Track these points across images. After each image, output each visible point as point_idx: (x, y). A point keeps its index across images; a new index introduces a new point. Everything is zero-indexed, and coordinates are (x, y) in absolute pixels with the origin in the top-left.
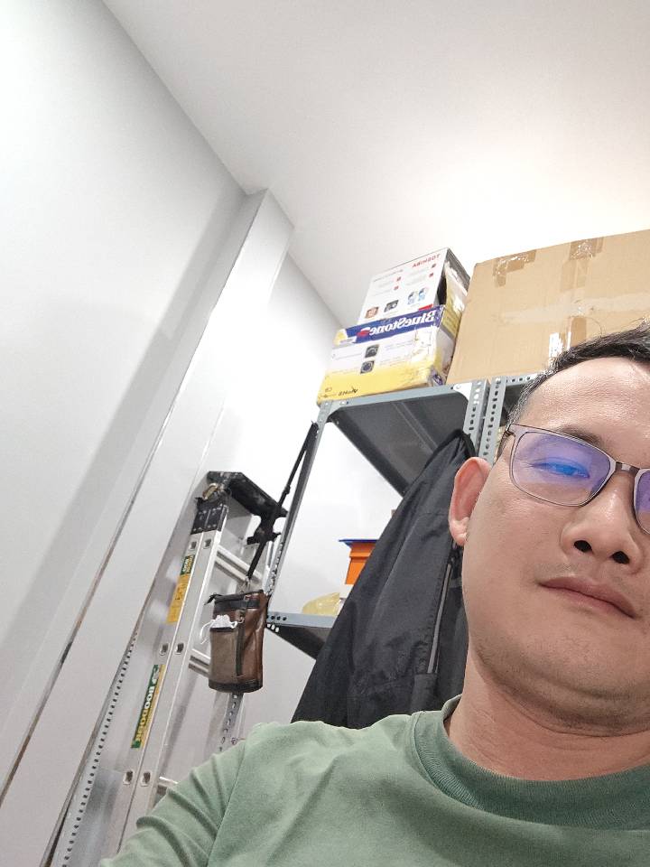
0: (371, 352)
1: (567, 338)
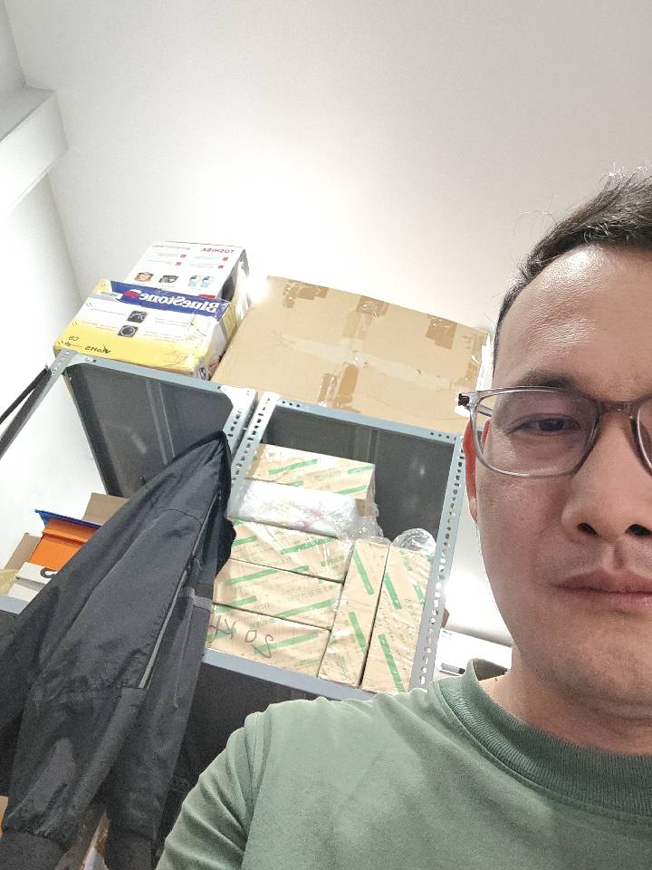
0: (136, 318)
1: (339, 381)
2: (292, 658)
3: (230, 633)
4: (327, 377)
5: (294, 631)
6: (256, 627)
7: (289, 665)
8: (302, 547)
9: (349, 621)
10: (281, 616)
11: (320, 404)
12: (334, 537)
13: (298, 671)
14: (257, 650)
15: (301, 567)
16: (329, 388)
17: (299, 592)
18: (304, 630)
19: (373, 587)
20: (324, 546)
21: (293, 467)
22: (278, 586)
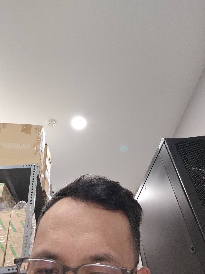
19: (6, 228)
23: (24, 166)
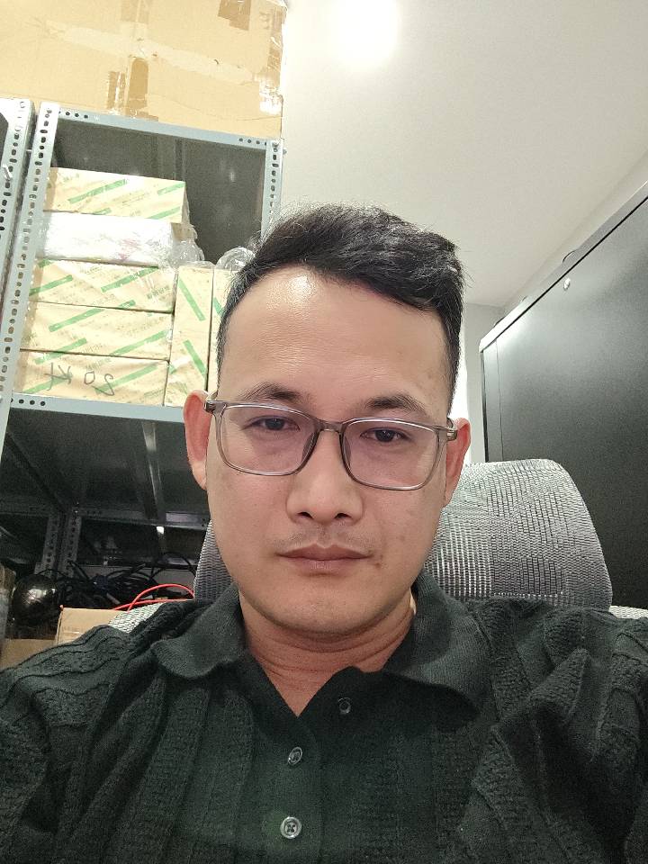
1: (127, 80)
2: (136, 392)
3: (67, 378)
4: (113, 75)
5: (133, 367)
6: (92, 368)
7: (134, 399)
8: (124, 281)
9: (185, 350)
10: (117, 354)
11: (111, 112)
12: (157, 267)
13: (144, 404)
14: (99, 390)
15: (128, 303)
16: (118, 90)
17: (131, 328)
18: (142, 365)
19: (204, 314)
20: (146, 277)
21: (95, 192)
22: (107, 325)
23: (241, 140)
